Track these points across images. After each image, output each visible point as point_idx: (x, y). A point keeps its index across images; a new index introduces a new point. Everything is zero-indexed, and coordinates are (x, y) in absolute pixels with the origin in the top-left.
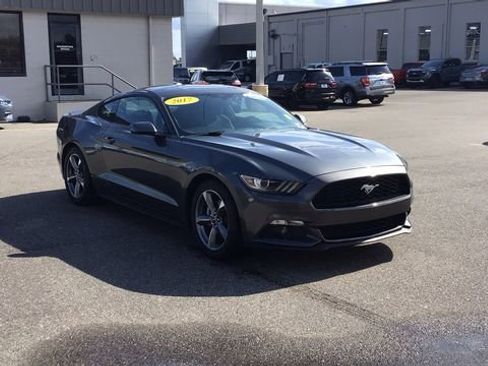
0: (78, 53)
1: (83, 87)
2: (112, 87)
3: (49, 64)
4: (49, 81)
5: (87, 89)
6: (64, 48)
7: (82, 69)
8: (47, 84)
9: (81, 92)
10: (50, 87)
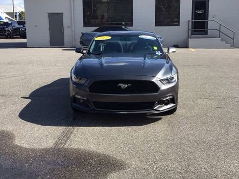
0: (206, 14)
1: (207, 31)
2: (220, 31)
3: (191, 20)
4: (190, 28)
5: (209, 32)
6: (199, 12)
7: (207, 22)
8: (189, 30)
9: (206, 33)
10: (190, 31)
